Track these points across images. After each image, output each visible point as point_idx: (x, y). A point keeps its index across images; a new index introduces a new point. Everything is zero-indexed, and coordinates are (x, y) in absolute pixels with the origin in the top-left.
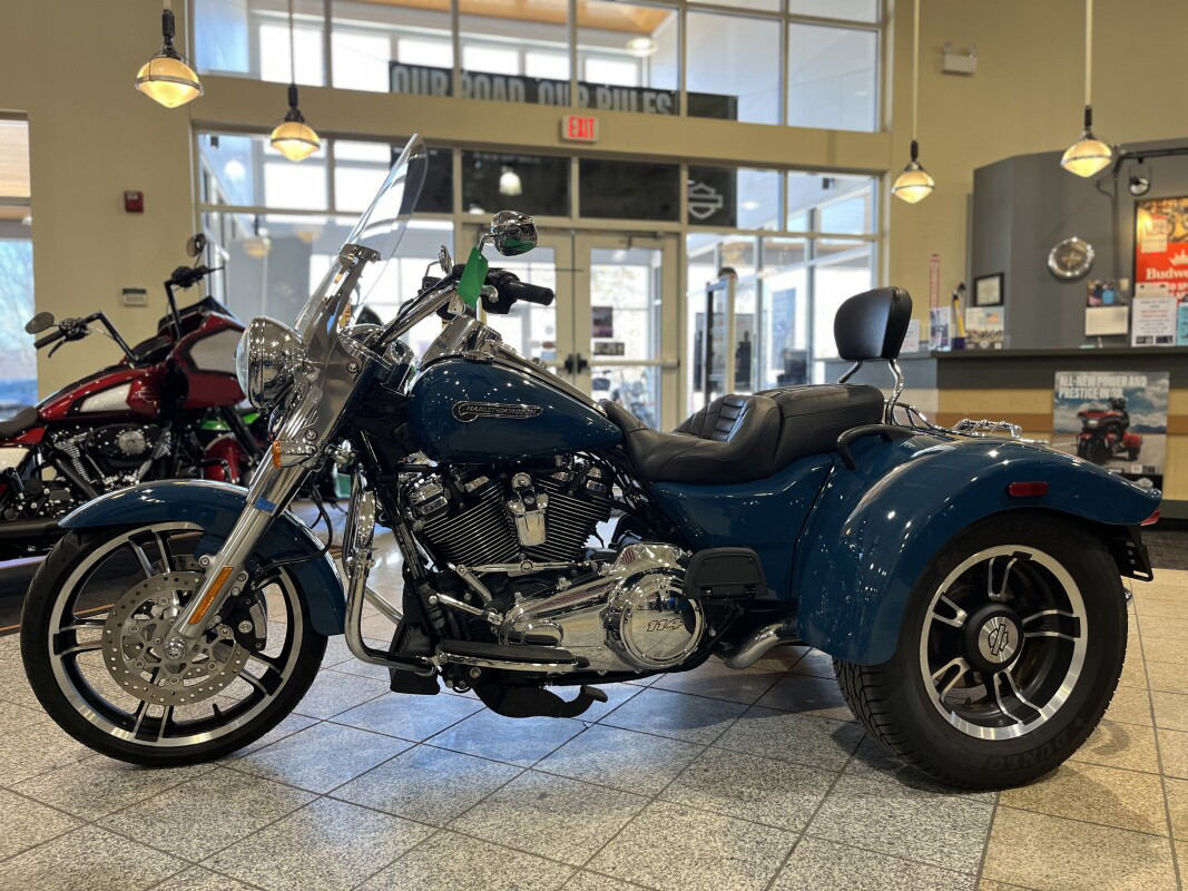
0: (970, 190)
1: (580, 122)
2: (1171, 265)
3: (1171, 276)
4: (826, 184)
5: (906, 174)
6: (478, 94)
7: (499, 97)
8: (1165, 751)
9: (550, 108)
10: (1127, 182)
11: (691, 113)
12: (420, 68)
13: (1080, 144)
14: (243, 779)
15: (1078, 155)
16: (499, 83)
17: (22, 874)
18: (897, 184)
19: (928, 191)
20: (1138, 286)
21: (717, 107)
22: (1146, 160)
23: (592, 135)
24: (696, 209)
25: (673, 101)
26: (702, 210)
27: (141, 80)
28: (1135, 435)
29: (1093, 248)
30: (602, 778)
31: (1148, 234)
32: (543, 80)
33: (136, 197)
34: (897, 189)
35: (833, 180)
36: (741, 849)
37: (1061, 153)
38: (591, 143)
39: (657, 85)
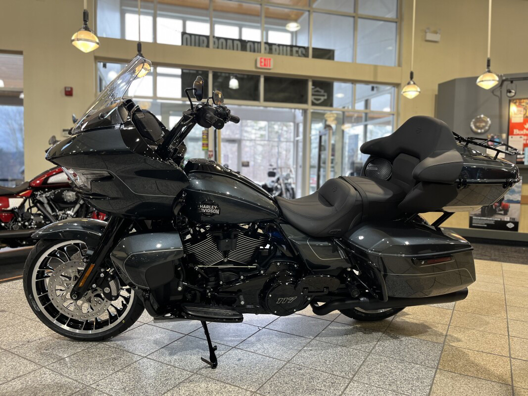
0: (437, 93)
1: (265, 60)
2: (524, 128)
3: (525, 133)
4: (373, 89)
5: (409, 86)
6: (220, 46)
7: (230, 49)
8: (512, 346)
9: (252, 54)
10: (506, 92)
11: (314, 56)
12: (195, 35)
13: (485, 74)
14: (110, 349)
15: (483, 79)
16: (230, 42)
17: (13, 388)
18: (404, 90)
19: (417, 93)
20: (510, 137)
21: (325, 54)
22: (514, 82)
23: (270, 66)
24: (315, 99)
25: (306, 51)
26: (318, 100)
27: (73, 40)
28: (507, 204)
29: (490, 120)
30: (266, 352)
31: (515, 114)
32: (249, 41)
33: (70, 89)
34: (404, 92)
35: (376, 87)
36: (324, 386)
37: (477, 78)
38: (270, 69)
39: (299, 44)
